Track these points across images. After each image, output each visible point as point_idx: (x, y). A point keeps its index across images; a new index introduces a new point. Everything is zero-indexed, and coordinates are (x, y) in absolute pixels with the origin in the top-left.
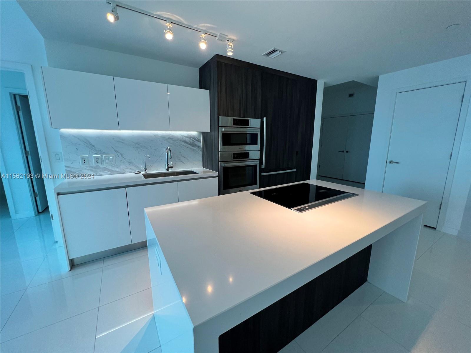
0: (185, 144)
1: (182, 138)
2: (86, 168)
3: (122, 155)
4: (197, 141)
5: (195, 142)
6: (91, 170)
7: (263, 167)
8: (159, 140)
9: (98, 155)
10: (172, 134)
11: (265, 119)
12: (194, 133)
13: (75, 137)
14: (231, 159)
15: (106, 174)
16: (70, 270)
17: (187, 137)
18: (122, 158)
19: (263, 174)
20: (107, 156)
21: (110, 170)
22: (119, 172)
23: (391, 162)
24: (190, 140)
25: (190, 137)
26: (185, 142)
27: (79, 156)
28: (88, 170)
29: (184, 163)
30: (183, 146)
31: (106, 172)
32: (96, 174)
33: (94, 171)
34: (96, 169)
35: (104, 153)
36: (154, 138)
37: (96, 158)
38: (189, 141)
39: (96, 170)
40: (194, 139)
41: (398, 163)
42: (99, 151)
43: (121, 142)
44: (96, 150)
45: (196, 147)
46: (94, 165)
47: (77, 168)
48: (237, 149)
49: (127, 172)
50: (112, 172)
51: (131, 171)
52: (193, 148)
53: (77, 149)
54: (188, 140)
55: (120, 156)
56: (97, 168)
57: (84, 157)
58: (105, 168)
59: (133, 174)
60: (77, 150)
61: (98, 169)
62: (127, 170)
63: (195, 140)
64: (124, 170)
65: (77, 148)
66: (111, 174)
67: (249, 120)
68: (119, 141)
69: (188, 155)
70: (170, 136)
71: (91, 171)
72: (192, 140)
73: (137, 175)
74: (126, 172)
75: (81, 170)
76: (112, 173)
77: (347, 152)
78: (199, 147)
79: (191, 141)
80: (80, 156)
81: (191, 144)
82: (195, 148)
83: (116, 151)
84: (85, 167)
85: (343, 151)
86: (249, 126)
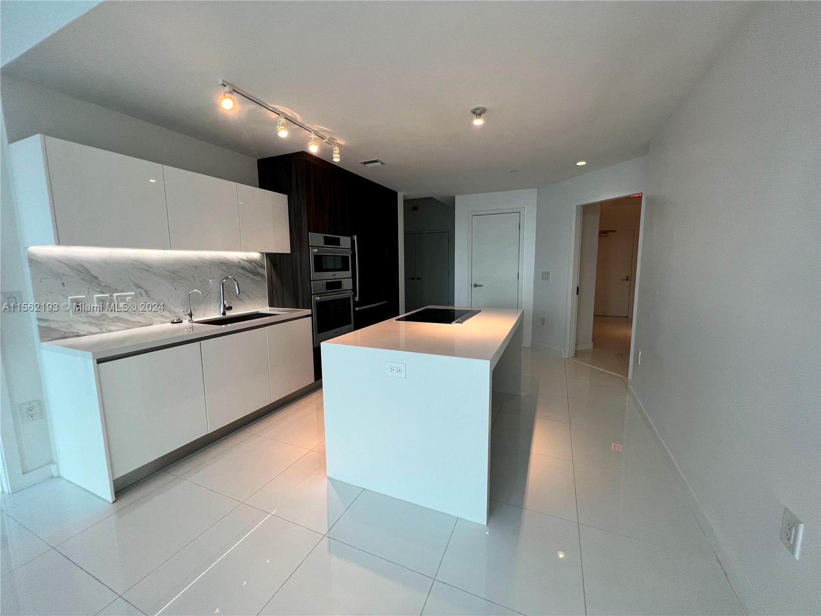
0: (243, 272)
1: (240, 263)
2: (80, 319)
3: (146, 292)
4: (259, 266)
5: (257, 268)
6: (91, 323)
7: (357, 299)
8: (207, 266)
9: (105, 294)
10: (225, 256)
11: (355, 238)
12: (256, 255)
13: (59, 261)
14: (324, 290)
15: (117, 328)
16: (114, 500)
17: (247, 261)
18: (147, 298)
19: (357, 309)
20: (121, 296)
21: (126, 321)
22: (141, 323)
23: (476, 286)
24: (250, 265)
25: (251, 261)
26: (243, 268)
27: (67, 297)
28: (85, 323)
29: (244, 302)
30: (241, 276)
31: (119, 324)
32: (101, 329)
33: (96, 325)
34: (100, 320)
35: (116, 291)
36: (199, 263)
37: (102, 301)
38: (249, 267)
39: (100, 322)
40: (256, 263)
41: (481, 286)
42: (106, 286)
43: (146, 270)
44: (100, 286)
45: (259, 276)
46: (97, 314)
47: (63, 322)
48: (329, 276)
49: (157, 321)
50: (130, 324)
51: (162, 320)
52: (255, 277)
53: (63, 284)
54: (247, 265)
55: (144, 294)
56: (103, 318)
57: (77, 299)
58: (117, 317)
59: (169, 326)
60: (64, 286)
61: (104, 320)
62: (156, 319)
63: (257, 266)
64: (150, 318)
65: (64, 282)
66: (129, 328)
67: (339, 238)
68: (142, 269)
69: (248, 289)
70: (223, 259)
71: (90, 325)
72: (253, 265)
73: (176, 325)
74: (153, 322)
75: (70, 325)
76: (130, 326)
77: (418, 279)
78: (262, 276)
79: (252, 267)
80: (69, 297)
81: (252, 273)
82: (258, 279)
83: (138, 286)
84: (78, 318)
85: (413, 279)
86: (339, 245)
